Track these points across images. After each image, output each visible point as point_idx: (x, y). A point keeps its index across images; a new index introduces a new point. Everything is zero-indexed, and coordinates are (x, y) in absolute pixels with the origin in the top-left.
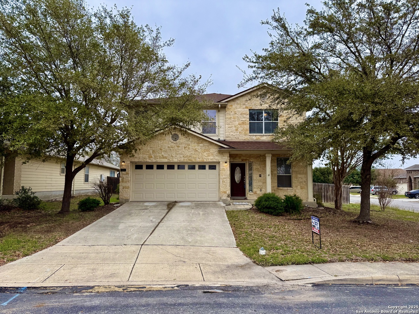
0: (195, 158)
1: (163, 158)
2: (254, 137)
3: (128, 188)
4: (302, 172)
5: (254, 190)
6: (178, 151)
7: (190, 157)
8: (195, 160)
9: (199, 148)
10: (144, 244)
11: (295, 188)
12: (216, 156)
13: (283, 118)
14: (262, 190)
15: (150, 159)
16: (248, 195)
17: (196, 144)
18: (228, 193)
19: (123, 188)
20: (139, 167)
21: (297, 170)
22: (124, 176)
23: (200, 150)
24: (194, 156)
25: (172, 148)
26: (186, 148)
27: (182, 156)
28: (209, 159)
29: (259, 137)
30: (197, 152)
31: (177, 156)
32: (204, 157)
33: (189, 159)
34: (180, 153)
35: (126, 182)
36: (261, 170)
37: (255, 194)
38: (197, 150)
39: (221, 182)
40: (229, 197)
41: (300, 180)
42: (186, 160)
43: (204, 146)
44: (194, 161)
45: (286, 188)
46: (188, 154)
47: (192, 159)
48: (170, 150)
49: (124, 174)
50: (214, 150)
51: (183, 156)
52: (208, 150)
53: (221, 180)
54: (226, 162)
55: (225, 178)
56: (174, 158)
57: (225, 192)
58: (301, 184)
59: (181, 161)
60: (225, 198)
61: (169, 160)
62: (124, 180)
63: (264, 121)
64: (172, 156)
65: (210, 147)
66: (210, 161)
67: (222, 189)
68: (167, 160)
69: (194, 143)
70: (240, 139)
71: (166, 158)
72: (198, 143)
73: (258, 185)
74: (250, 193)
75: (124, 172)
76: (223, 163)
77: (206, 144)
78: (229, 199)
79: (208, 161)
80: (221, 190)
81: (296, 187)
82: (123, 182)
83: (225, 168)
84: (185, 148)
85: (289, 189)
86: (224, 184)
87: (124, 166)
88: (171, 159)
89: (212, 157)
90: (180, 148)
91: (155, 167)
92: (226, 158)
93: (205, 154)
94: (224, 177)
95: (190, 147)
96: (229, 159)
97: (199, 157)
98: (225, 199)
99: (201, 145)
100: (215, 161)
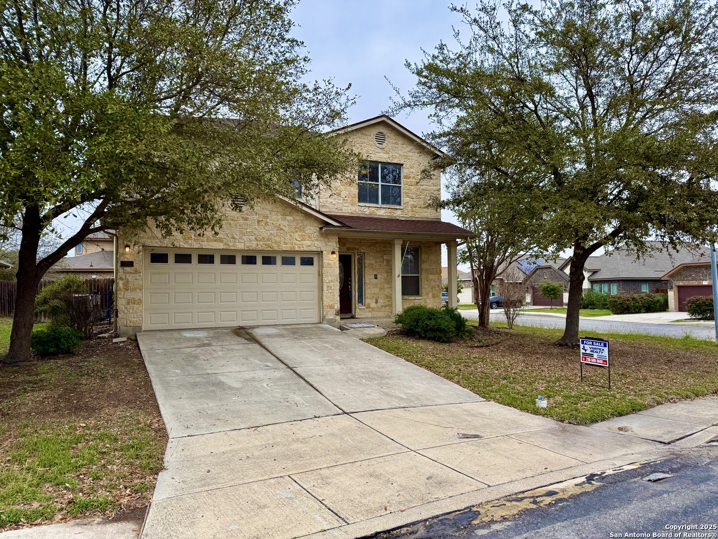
0: (278, 243)
1: (215, 241)
2: (366, 209)
3: (140, 302)
4: (435, 270)
5: (368, 301)
6: (245, 227)
7: (269, 240)
8: (279, 246)
9: (286, 223)
10: (351, 414)
11: (425, 297)
12: (316, 240)
13: (409, 180)
14: (379, 300)
15: (187, 243)
16: (357, 310)
17: (280, 217)
18: (336, 307)
19: (128, 303)
20: (159, 258)
21: (428, 268)
22: (130, 278)
23: (287, 229)
24: (277, 239)
25: (233, 220)
26: (261, 223)
27: (253, 238)
28: (304, 246)
29: (374, 209)
30: (282, 232)
31: (244, 238)
32: (295, 241)
33: (266, 244)
34: (249, 232)
35: (134, 290)
36: (378, 267)
37: (367, 308)
38: (282, 227)
39: (325, 288)
40: (338, 315)
41: (433, 284)
42: (261, 246)
43: (294, 220)
44: (276, 248)
45: (412, 298)
46: (266, 235)
47: (273, 244)
48: (230, 224)
49: (128, 273)
50: (312, 229)
51: (256, 239)
52: (302, 229)
53: (325, 284)
54: (333, 253)
55: (332, 281)
56: (237, 241)
57: (332, 307)
58: (434, 290)
59: (251, 248)
60: (332, 317)
61: (228, 245)
62: (131, 285)
63: (380, 183)
64: (233, 238)
65: (306, 222)
66: (306, 249)
67: (327, 301)
68: (222, 244)
69: (277, 215)
70: (343, 211)
71: (221, 241)
72: (284, 215)
73: (373, 292)
74: (360, 308)
75: (128, 269)
76: (329, 254)
77: (299, 217)
78: (338, 318)
79: (302, 249)
80: (325, 303)
81: (427, 294)
82: (126, 289)
83: (332, 262)
84: (259, 222)
85: (417, 298)
86: (330, 291)
87: (128, 256)
88: (231, 244)
89: (309, 243)
90: (248, 222)
91: (195, 259)
92: (334, 245)
93: (296, 236)
94: (330, 278)
95: (268, 220)
96: (338, 246)
97: (286, 241)
98: (332, 319)
99: (288, 218)
100: (314, 249)
